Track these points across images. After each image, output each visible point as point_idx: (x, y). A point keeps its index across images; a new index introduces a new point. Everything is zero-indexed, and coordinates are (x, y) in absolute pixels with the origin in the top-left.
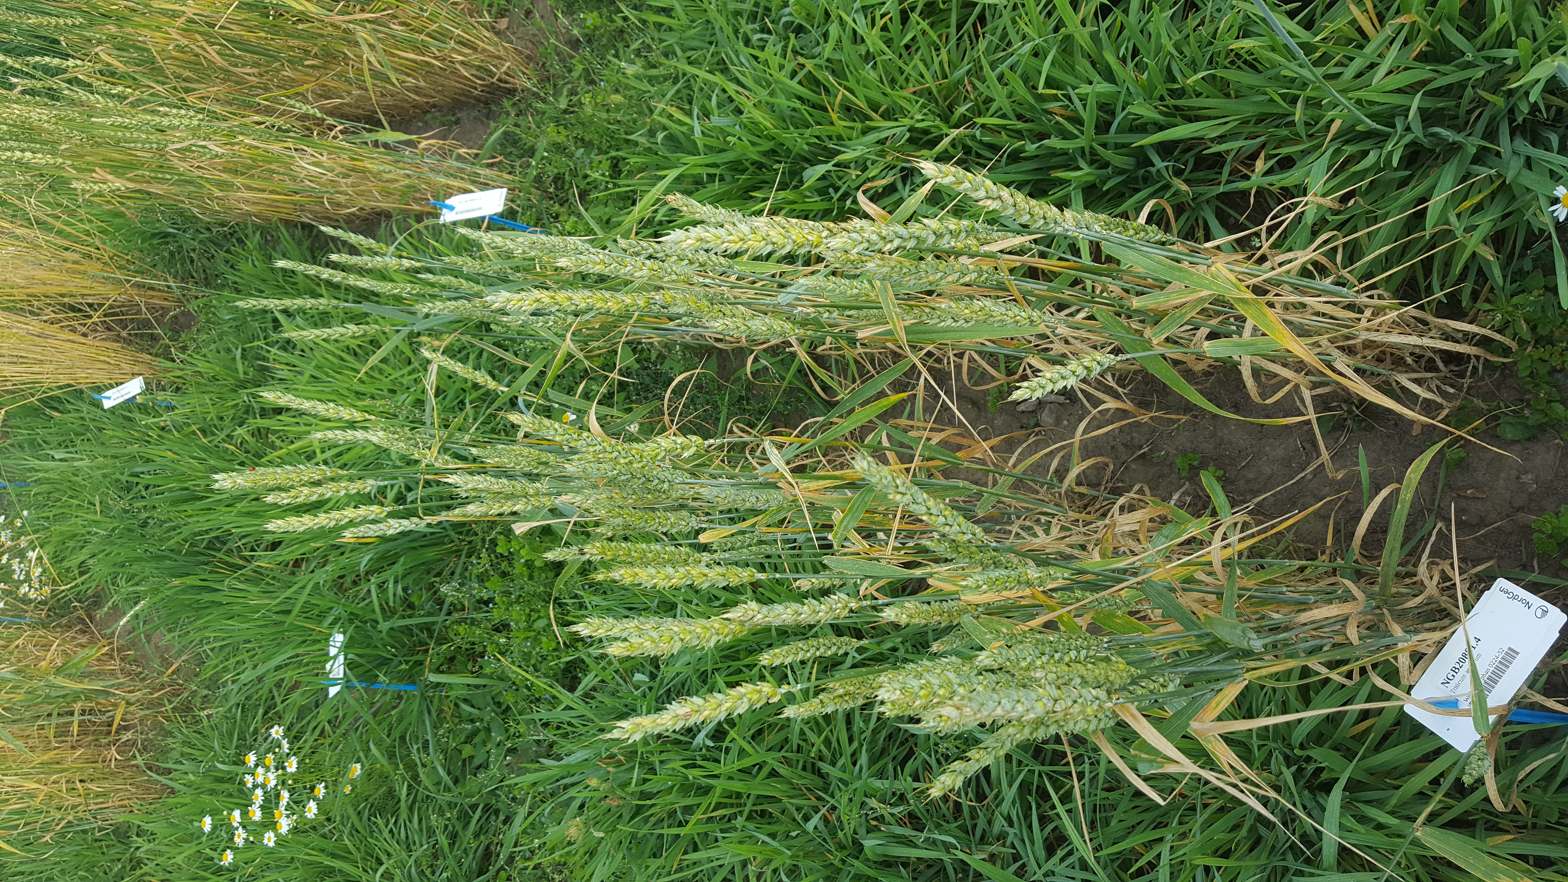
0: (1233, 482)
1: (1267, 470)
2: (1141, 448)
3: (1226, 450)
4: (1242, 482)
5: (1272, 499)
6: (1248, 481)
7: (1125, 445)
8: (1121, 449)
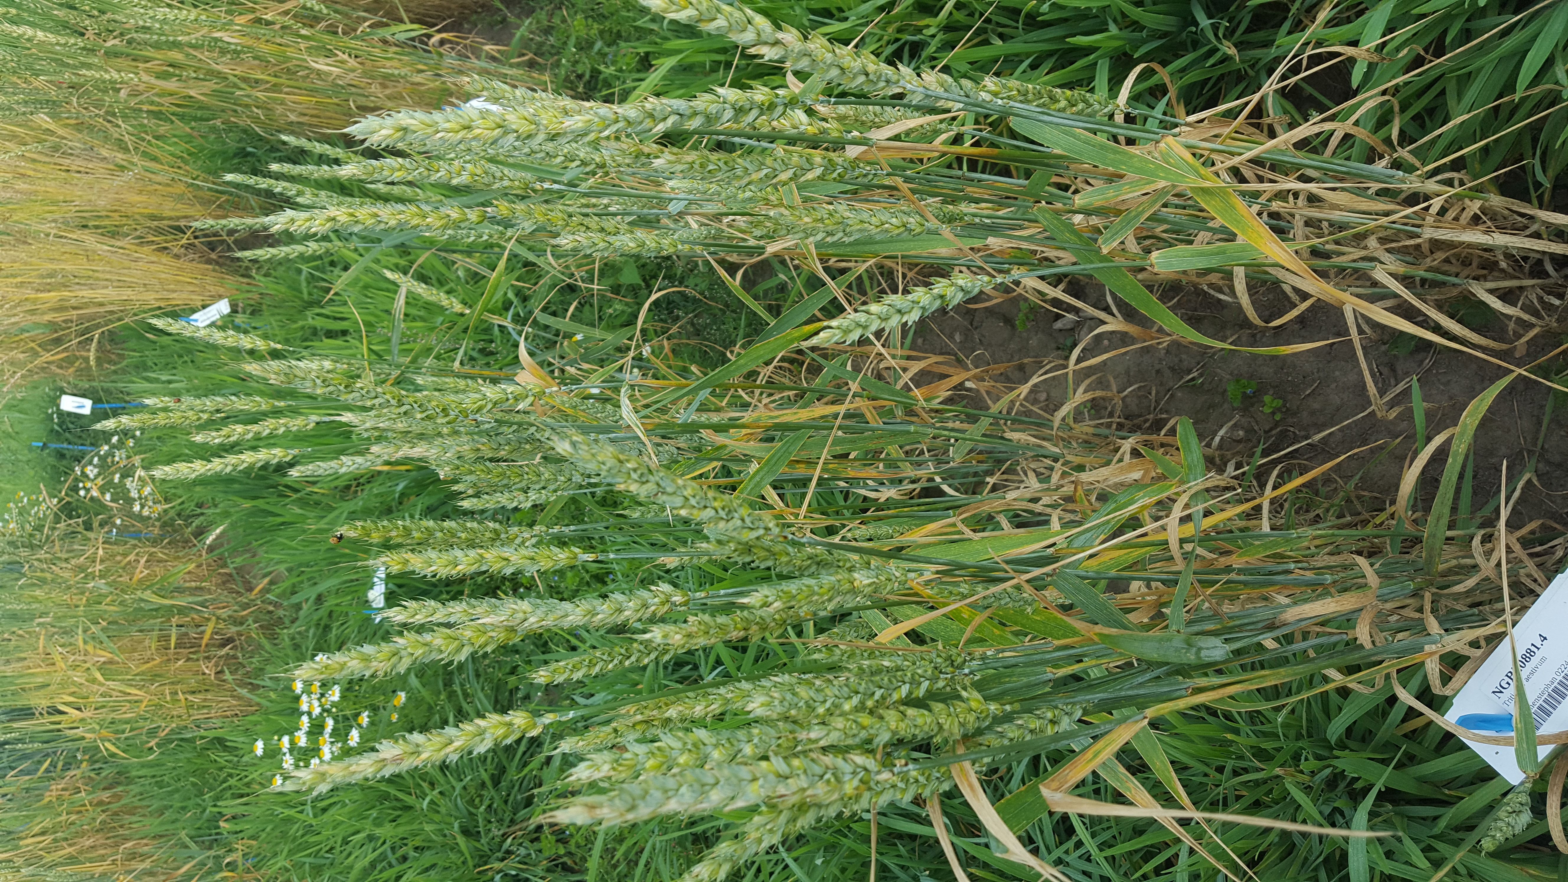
0: (1294, 414)
1: (1336, 400)
2: (1189, 372)
3: (1288, 374)
4: (1305, 414)
5: (1339, 435)
6: (1313, 413)
7: (1172, 369)
8: (1167, 373)
